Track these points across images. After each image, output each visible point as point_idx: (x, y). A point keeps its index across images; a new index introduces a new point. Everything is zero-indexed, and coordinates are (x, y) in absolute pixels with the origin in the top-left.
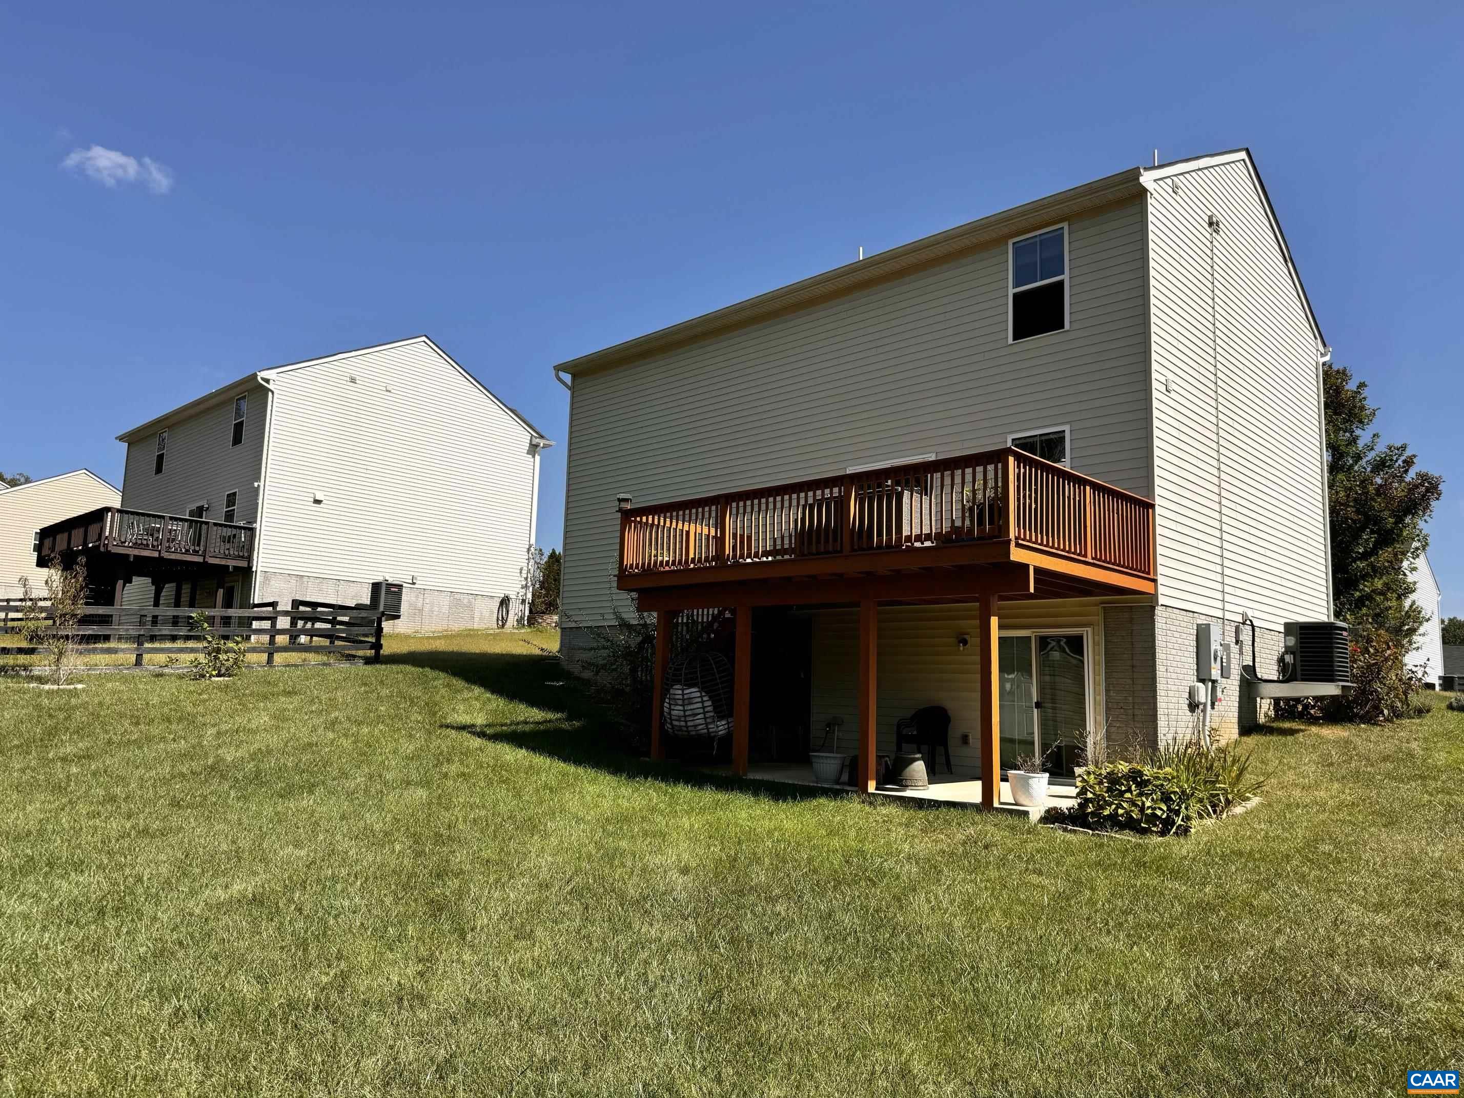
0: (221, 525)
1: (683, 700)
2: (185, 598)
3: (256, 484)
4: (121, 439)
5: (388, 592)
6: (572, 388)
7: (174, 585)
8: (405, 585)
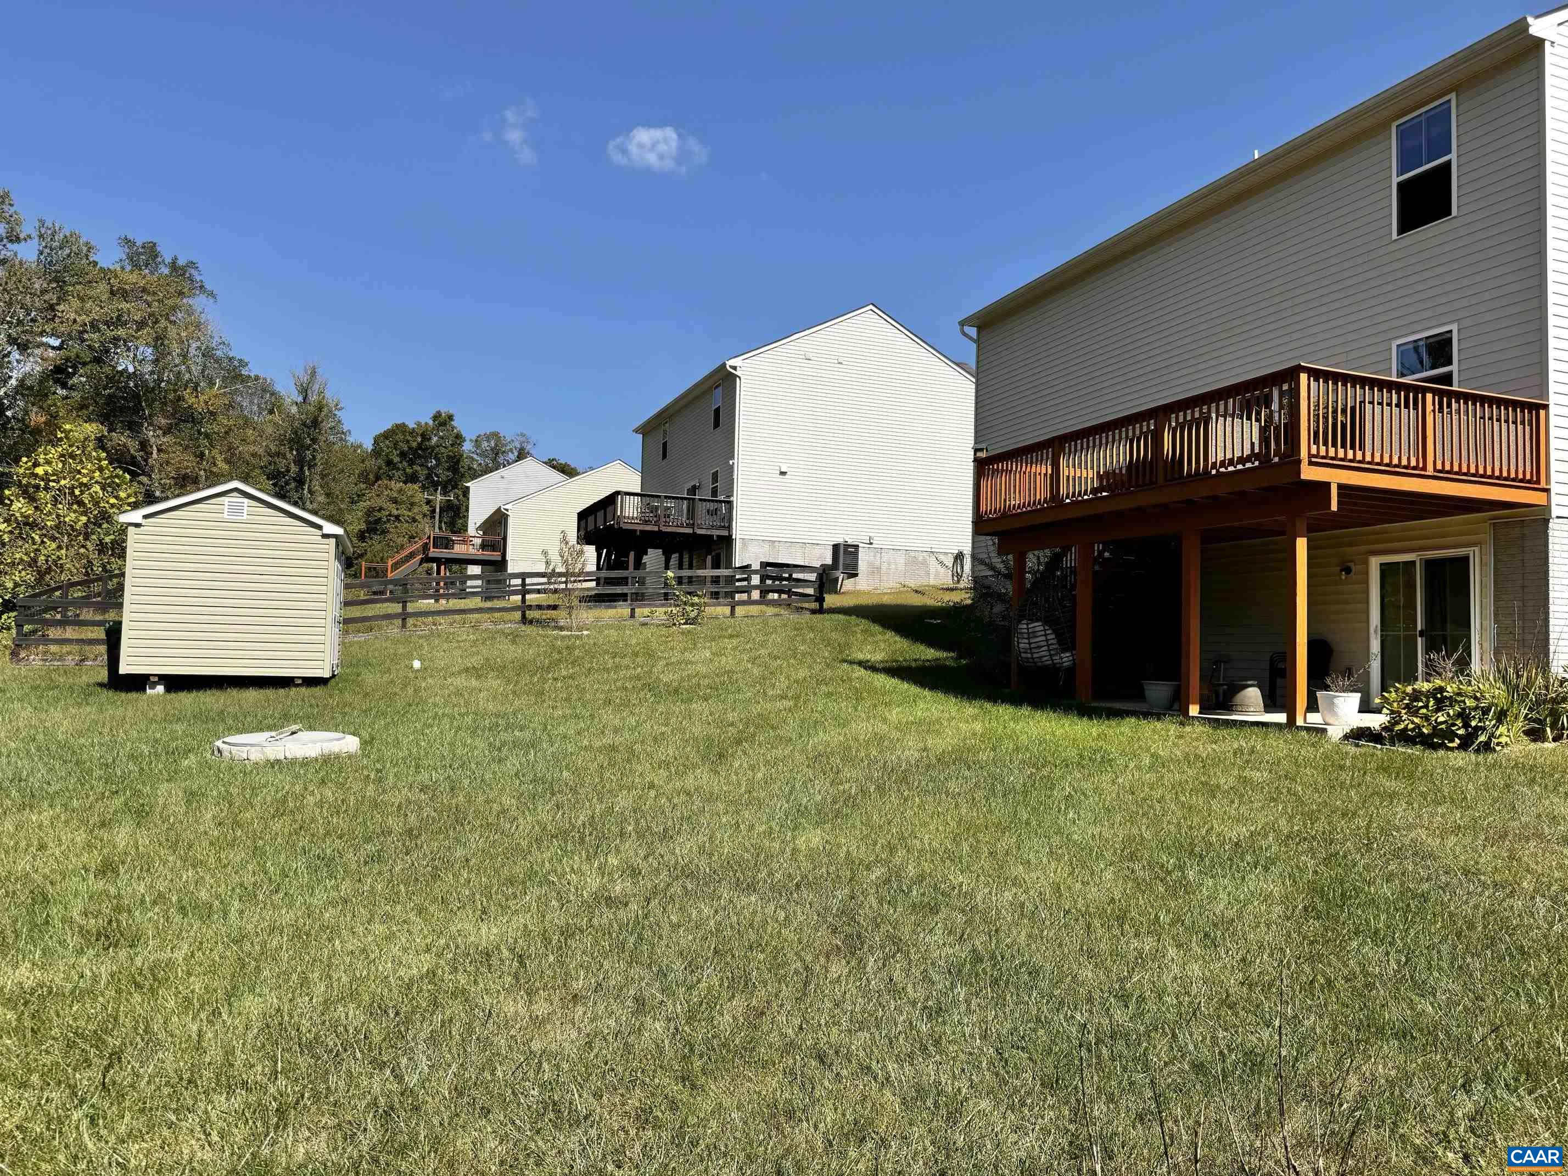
0: (709, 501)
1: (1028, 633)
2: (686, 564)
3: (731, 462)
4: (636, 431)
5: (846, 552)
6: (977, 341)
7: (677, 555)
8: (861, 545)
